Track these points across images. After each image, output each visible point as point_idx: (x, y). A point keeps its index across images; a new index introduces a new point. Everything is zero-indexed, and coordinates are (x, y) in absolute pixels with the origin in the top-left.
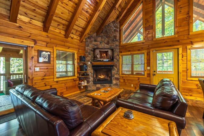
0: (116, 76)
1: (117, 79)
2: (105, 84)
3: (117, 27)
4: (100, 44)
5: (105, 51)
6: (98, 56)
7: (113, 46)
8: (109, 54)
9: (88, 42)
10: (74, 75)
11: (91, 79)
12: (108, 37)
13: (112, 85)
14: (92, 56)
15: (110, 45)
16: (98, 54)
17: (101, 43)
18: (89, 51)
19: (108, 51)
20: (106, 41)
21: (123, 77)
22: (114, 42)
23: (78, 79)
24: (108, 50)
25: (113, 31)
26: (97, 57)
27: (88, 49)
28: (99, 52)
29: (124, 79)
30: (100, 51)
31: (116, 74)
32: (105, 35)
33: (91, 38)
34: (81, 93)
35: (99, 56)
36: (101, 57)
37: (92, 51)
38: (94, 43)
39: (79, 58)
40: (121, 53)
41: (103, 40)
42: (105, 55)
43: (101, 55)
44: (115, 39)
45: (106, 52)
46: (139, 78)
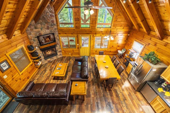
1: (60, 51)
2: (53, 57)
3: (52, 13)
4: (41, 30)
6: (43, 41)
7: (52, 30)
9: (28, 30)
11: (42, 57)
12: (47, 23)
13: (57, 56)
14: (37, 41)
15: (50, 29)
16: (42, 40)
17: (41, 29)
18: (33, 38)
19: (50, 36)
20: (46, 27)
21: (64, 50)
22: (53, 27)
24: (50, 35)
25: (49, 16)
26: (43, 42)
27: (31, 37)
28: (42, 38)
29: (65, 51)
30: (43, 37)
31: (59, 49)
32: (43, 21)
33: (31, 26)
34: (39, 69)
36: (46, 42)
37: (35, 37)
38: (35, 30)
39: (27, 48)
40: (60, 34)
41: (43, 26)
42: (48, 39)
43: (45, 40)
44: (53, 24)
45: (49, 37)
46: (73, 50)
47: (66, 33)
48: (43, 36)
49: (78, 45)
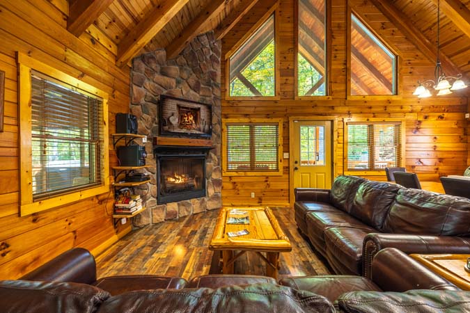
0: (214, 176)
1: (217, 183)
2: (188, 201)
3: (217, 52)
4: (176, 86)
5: (192, 109)
6: (175, 121)
7: (208, 99)
8: (202, 118)
9: (139, 69)
10: (100, 182)
11: (152, 188)
12: (197, 70)
13: (206, 199)
14: (153, 117)
15: (201, 93)
16: (173, 115)
17: (178, 83)
18: (143, 101)
19: (199, 109)
20: (192, 81)
21: (230, 177)
22: (211, 88)
23: (112, 195)
24: (199, 106)
25: (208, 57)
26: (171, 124)
27: (139, 93)
28: (175, 107)
29: (235, 183)
30: (179, 106)
31: (215, 170)
32: (190, 63)
33: (151, 60)
35: (177, 120)
36: (182, 125)
37: (153, 101)
38: (157, 77)
40: (227, 118)
41: (185, 75)
42: (191, 118)
43: (181, 118)
44: (212, 81)
45: (195, 112)
46: (267, 177)
47: (247, 115)
48: (179, 102)
49: (286, 156)
